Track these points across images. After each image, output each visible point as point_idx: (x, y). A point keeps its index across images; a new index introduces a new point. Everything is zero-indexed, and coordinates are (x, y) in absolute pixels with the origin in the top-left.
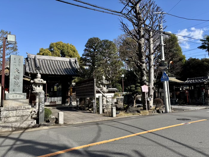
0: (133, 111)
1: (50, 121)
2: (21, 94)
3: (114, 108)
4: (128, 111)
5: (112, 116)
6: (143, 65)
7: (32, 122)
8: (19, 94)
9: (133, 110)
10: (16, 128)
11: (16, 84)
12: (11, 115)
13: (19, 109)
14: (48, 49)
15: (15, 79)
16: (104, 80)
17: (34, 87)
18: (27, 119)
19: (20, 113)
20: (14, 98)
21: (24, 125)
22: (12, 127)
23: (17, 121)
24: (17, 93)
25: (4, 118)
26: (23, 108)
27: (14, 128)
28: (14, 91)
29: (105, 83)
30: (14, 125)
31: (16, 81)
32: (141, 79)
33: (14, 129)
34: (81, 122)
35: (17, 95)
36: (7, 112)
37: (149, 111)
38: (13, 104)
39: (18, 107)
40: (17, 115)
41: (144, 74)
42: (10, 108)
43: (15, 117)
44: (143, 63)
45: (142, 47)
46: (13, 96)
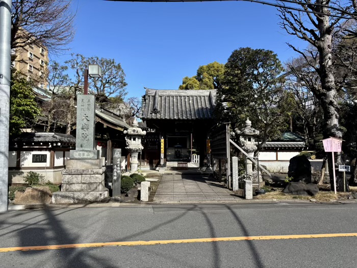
0: (297, 191)
1: (129, 195)
2: (90, 151)
3: (249, 183)
4: (286, 190)
5: (244, 197)
6: (328, 93)
7: (101, 194)
8: (87, 151)
9: (296, 189)
10: (79, 200)
11: (85, 137)
12: (74, 180)
13: (85, 172)
14: (195, 77)
15: (82, 130)
16: (250, 127)
17: (128, 140)
18: (96, 188)
19: (87, 178)
20: (80, 157)
21: (90, 197)
22: (74, 198)
23: (82, 190)
24: (86, 149)
25: (67, 184)
26: (90, 172)
27: (77, 199)
28: (81, 146)
29: (250, 134)
30: (77, 195)
31: (84, 132)
32: (323, 124)
33: (76, 202)
34: (176, 202)
35: (84, 152)
36: (70, 176)
37: (340, 195)
38: (78, 165)
39: (83, 171)
40: (83, 182)
41: (329, 113)
42: (73, 171)
43: (80, 185)
44: (329, 89)
45: (327, 54)
46: (79, 155)
